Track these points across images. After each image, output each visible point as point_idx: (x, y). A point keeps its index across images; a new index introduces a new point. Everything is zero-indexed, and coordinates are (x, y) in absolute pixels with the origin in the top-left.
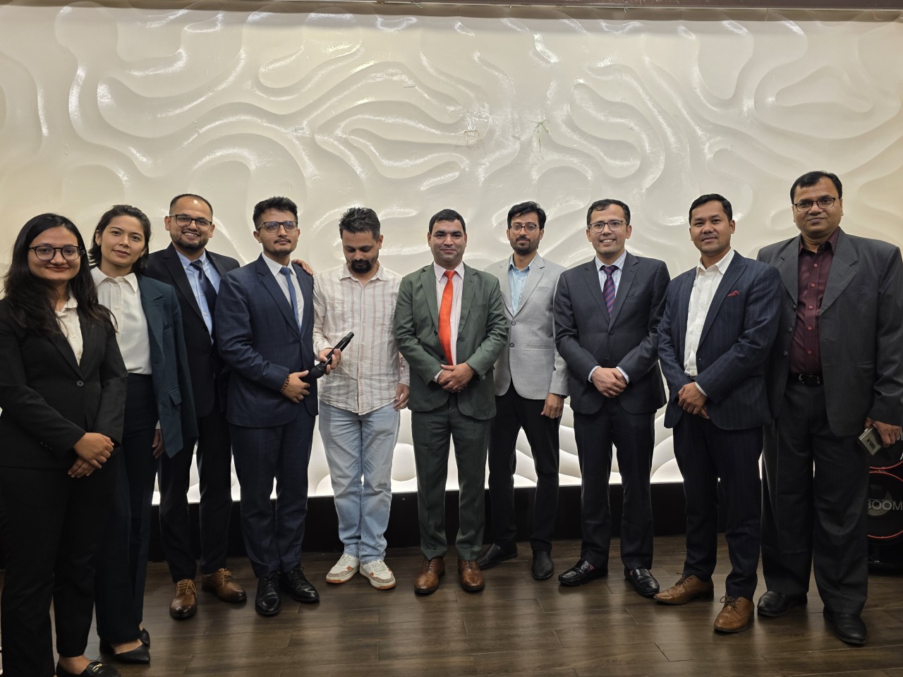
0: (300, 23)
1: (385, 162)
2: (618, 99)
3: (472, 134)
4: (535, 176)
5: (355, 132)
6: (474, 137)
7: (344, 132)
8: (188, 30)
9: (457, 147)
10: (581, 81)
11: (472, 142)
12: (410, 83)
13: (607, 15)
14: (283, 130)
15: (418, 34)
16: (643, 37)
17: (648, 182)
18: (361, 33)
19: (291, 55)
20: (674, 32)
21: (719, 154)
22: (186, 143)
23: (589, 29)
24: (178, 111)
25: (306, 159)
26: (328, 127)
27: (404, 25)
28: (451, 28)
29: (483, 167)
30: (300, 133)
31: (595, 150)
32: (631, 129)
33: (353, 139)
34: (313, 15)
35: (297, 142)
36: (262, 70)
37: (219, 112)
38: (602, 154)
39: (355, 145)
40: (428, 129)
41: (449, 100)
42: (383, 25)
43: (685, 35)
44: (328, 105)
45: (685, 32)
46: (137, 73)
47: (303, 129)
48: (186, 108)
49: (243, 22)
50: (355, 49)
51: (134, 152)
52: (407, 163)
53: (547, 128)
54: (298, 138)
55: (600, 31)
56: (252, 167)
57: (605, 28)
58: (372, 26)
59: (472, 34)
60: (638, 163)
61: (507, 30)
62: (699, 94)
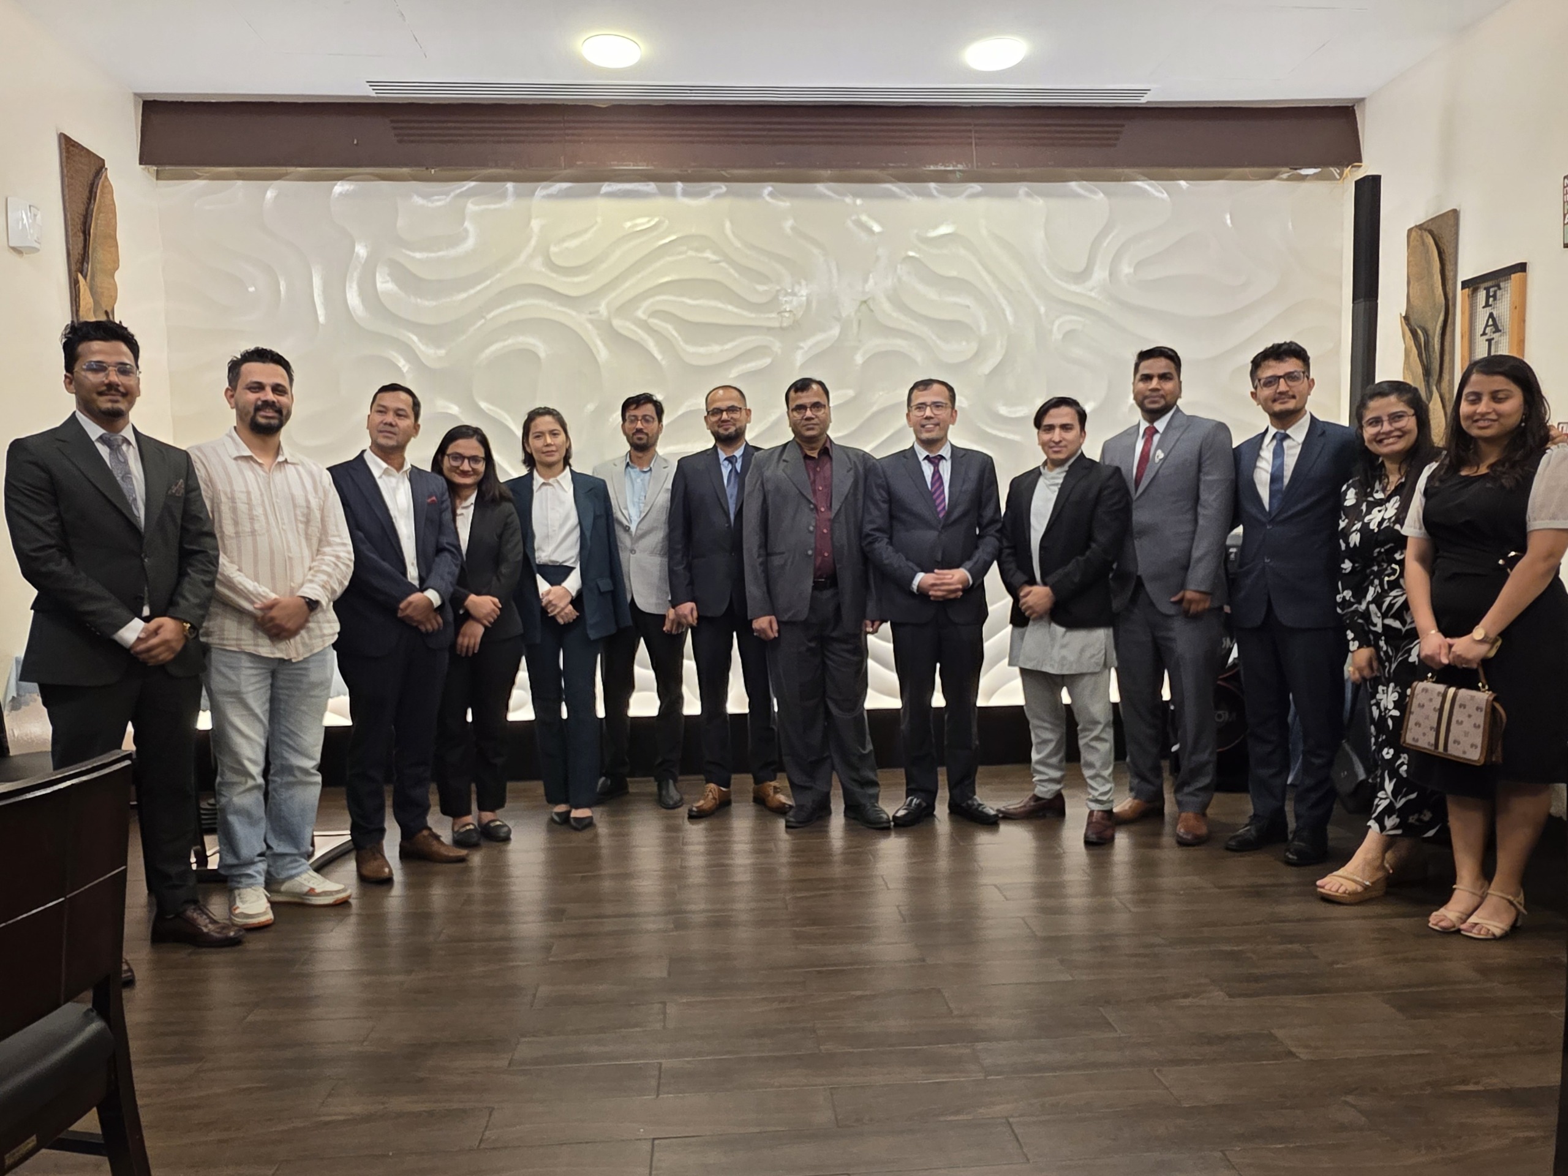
0: (596, 193)
1: (691, 349)
2: (954, 273)
3: (787, 315)
4: (859, 359)
5: (655, 314)
6: (789, 318)
7: (644, 313)
8: (472, 207)
9: (769, 329)
10: (911, 254)
11: (785, 325)
12: (714, 258)
13: (941, 178)
14: (574, 313)
15: (726, 203)
16: (982, 203)
17: (986, 368)
18: (662, 202)
19: (586, 231)
20: (1013, 195)
21: (1069, 335)
22: (472, 329)
23: (919, 194)
24: (463, 295)
25: (599, 343)
26: (625, 309)
27: (713, 193)
28: (759, 195)
29: (800, 352)
30: (592, 317)
31: (924, 330)
32: (968, 307)
33: (653, 321)
34: (606, 187)
35: (589, 326)
36: (553, 249)
37: (506, 295)
38: (934, 337)
39: (656, 328)
40: (736, 310)
41: (763, 278)
42: (685, 194)
43: (1029, 200)
44: (627, 284)
45: (1028, 195)
46: (418, 255)
47: (598, 312)
48: (472, 291)
49: (532, 194)
50: (652, 223)
51: (415, 338)
52: (716, 348)
53: (872, 307)
54: (591, 321)
55: (930, 195)
56: (542, 355)
57: (935, 193)
58: (672, 194)
59: (785, 204)
60: (974, 346)
61: (821, 196)
62: (1045, 267)
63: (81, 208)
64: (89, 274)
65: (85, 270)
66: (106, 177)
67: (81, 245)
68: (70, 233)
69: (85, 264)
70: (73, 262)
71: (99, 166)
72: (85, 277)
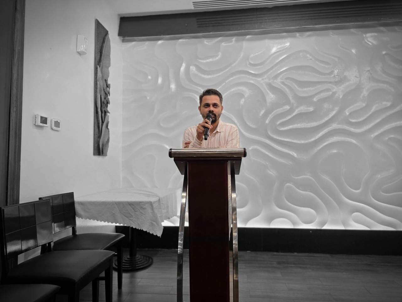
4: (366, 93)
5: (287, 78)
6: (338, 78)
7: (282, 79)
8: (223, 44)
9: (330, 82)
11: (337, 80)
12: (311, 57)
14: (257, 79)
15: (313, 39)
22: (221, 86)
23: (390, 31)
24: (218, 75)
25: (267, 90)
26: (276, 77)
33: (286, 81)
34: (270, 35)
35: (264, 84)
37: (233, 74)
38: (398, 82)
39: (287, 84)
40: (318, 76)
41: (327, 63)
46: (203, 61)
47: (265, 79)
48: (220, 74)
49: (243, 40)
54: (264, 82)
55: (395, 31)
56: (245, 94)
57: (397, 30)
58: (295, 37)
63: (100, 45)
64: (101, 66)
65: (100, 64)
66: (108, 37)
67: (99, 57)
68: (96, 52)
69: (100, 63)
70: (96, 62)
71: (107, 33)
72: (100, 67)
